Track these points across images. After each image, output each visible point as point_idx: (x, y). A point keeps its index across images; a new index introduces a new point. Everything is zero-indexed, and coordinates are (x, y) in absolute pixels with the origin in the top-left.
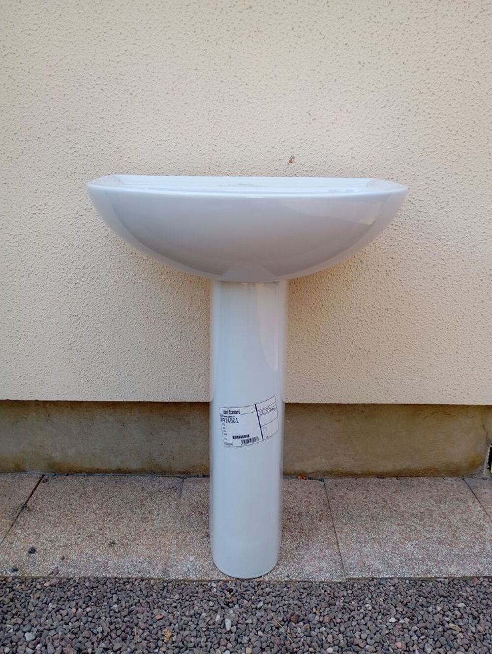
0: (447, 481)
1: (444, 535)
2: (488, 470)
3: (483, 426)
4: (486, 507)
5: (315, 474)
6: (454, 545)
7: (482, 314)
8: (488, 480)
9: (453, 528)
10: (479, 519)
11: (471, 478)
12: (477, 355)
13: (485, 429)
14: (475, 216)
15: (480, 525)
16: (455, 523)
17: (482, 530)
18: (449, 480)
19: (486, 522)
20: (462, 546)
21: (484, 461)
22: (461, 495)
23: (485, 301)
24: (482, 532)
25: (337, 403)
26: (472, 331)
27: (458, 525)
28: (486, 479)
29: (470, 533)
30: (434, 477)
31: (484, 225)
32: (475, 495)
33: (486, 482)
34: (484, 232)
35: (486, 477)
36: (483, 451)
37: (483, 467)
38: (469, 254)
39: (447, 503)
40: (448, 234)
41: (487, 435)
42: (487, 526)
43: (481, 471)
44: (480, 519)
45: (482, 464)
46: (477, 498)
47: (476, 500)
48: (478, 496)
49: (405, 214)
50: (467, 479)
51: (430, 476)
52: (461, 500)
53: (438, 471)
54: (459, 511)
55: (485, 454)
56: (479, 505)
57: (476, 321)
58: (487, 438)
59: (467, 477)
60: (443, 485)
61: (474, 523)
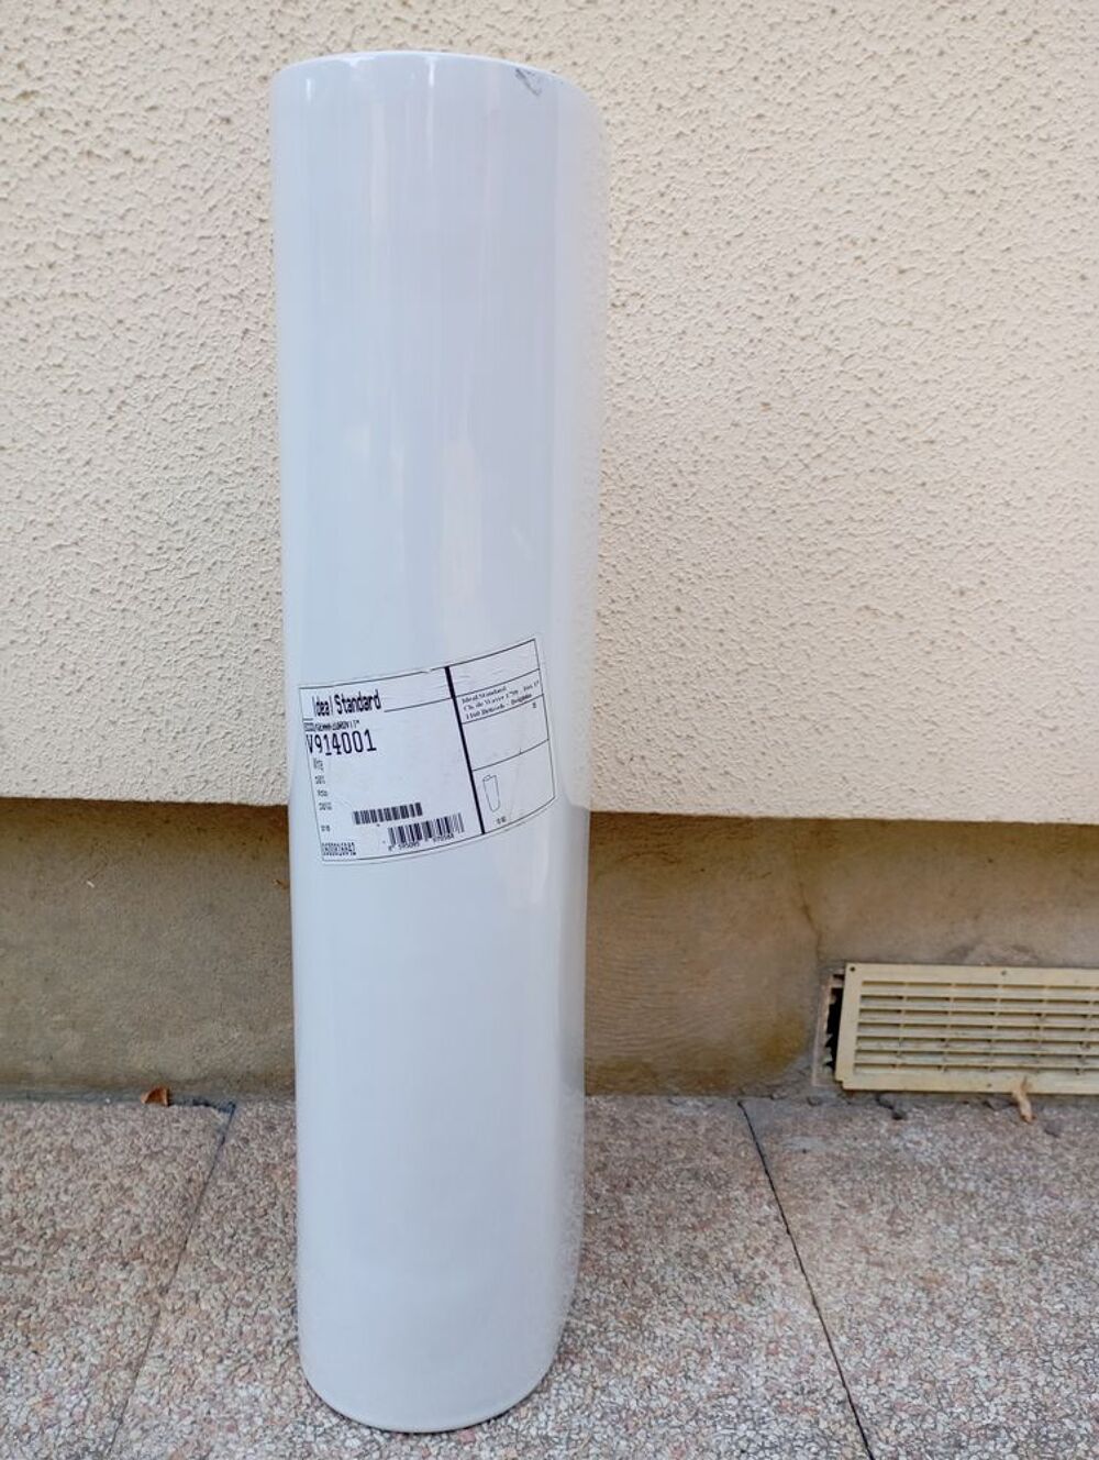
0: (678, 1110)
1: (594, 1322)
2: (828, 1069)
3: (806, 909)
4: (792, 1203)
5: (209, 1085)
6: (618, 1366)
7: (764, 458)
8: (825, 1105)
9: (641, 1289)
10: (750, 1252)
11: (767, 1100)
12: (753, 622)
13: (809, 919)
14: (720, 46)
15: (750, 1276)
16: (653, 1270)
17: (751, 1298)
18: (689, 1106)
19: (775, 1262)
20: (650, 1371)
21: (813, 1037)
22: (715, 1158)
23: (773, 405)
24: (747, 1307)
25: (235, 801)
26: (730, 524)
27: (663, 1278)
28: (820, 1104)
29: (700, 1311)
30: (640, 1094)
31: (757, 87)
32: (762, 1157)
33: (816, 1113)
34: (760, 116)
35: (821, 1095)
36: (807, 1001)
37: (811, 1061)
38: (706, 206)
39: (654, 1188)
40: (623, 117)
41: (819, 943)
42: (776, 1279)
43: (804, 1074)
44: (757, 1250)
45: (807, 1049)
46: (767, 1172)
47: (762, 1177)
48: (773, 1164)
49: (445, 21)
50: (751, 1104)
51: (626, 1092)
52: (709, 1177)
53: (655, 1075)
54: (688, 1219)
55: (816, 1011)
56: (768, 1195)
57: (743, 483)
58: (818, 953)
59: (756, 1096)
60: (660, 1122)
61: (728, 1269)
